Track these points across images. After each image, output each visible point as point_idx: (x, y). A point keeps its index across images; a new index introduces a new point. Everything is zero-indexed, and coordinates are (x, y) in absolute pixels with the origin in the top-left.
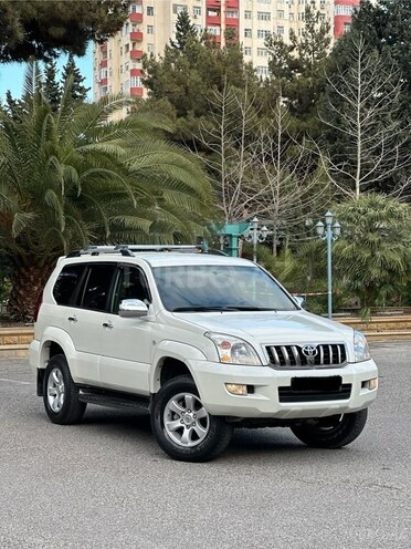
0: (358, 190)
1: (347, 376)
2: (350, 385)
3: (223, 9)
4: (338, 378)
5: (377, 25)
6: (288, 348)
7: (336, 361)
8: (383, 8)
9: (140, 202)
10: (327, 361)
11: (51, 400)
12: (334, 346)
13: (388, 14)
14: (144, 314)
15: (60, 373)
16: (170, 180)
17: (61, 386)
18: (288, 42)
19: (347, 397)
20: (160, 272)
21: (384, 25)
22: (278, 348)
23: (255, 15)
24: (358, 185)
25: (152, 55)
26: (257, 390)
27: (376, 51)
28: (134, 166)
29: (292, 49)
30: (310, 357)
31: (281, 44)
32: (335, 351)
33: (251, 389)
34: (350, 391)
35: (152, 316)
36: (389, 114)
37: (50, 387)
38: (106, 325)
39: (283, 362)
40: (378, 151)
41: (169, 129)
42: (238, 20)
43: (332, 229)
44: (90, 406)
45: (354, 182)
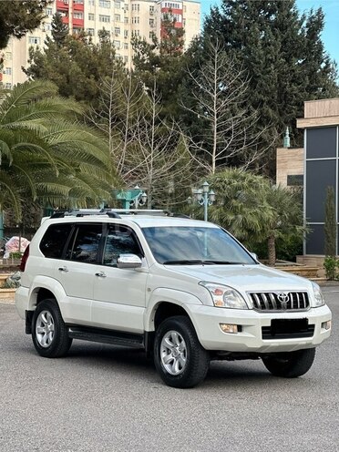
0: (214, 164)
1: (312, 318)
2: (313, 326)
3: (70, 11)
4: (305, 320)
5: (225, 31)
6: (267, 295)
7: (302, 306)
8: (229, 18)
9: (61, 171)
10: (296, 307)
11: (39, 337)
12: (300, 294)
13: (233, 23)
14: (137, 265)
15: (49, 314)
16: (81, 154)
17: (51, 326)
18: (150, 42)
19: (311, 335)
20: (149, 232)
21: (230, 32)
22: (259, 295)
23: (97, 17)
24: (214, 160)
25: (38, 48)
26: (244, 329)
27: (225, 53)
28: (52, 142)
29: (153, 47)
30: (284, 303)
31: (145, 43)
32: (301, 298)
33: (240, 328)
34: (313, 330)
35: (145, 268)
36: (236, 103)
37: (38, 326)
38: (97, 275)
39: (263, 307)
40: (229, 134)
41: (79, 112)
42: (83, 21)
43: (209, 196)
44: (76, 341)
45: (211, 157)
